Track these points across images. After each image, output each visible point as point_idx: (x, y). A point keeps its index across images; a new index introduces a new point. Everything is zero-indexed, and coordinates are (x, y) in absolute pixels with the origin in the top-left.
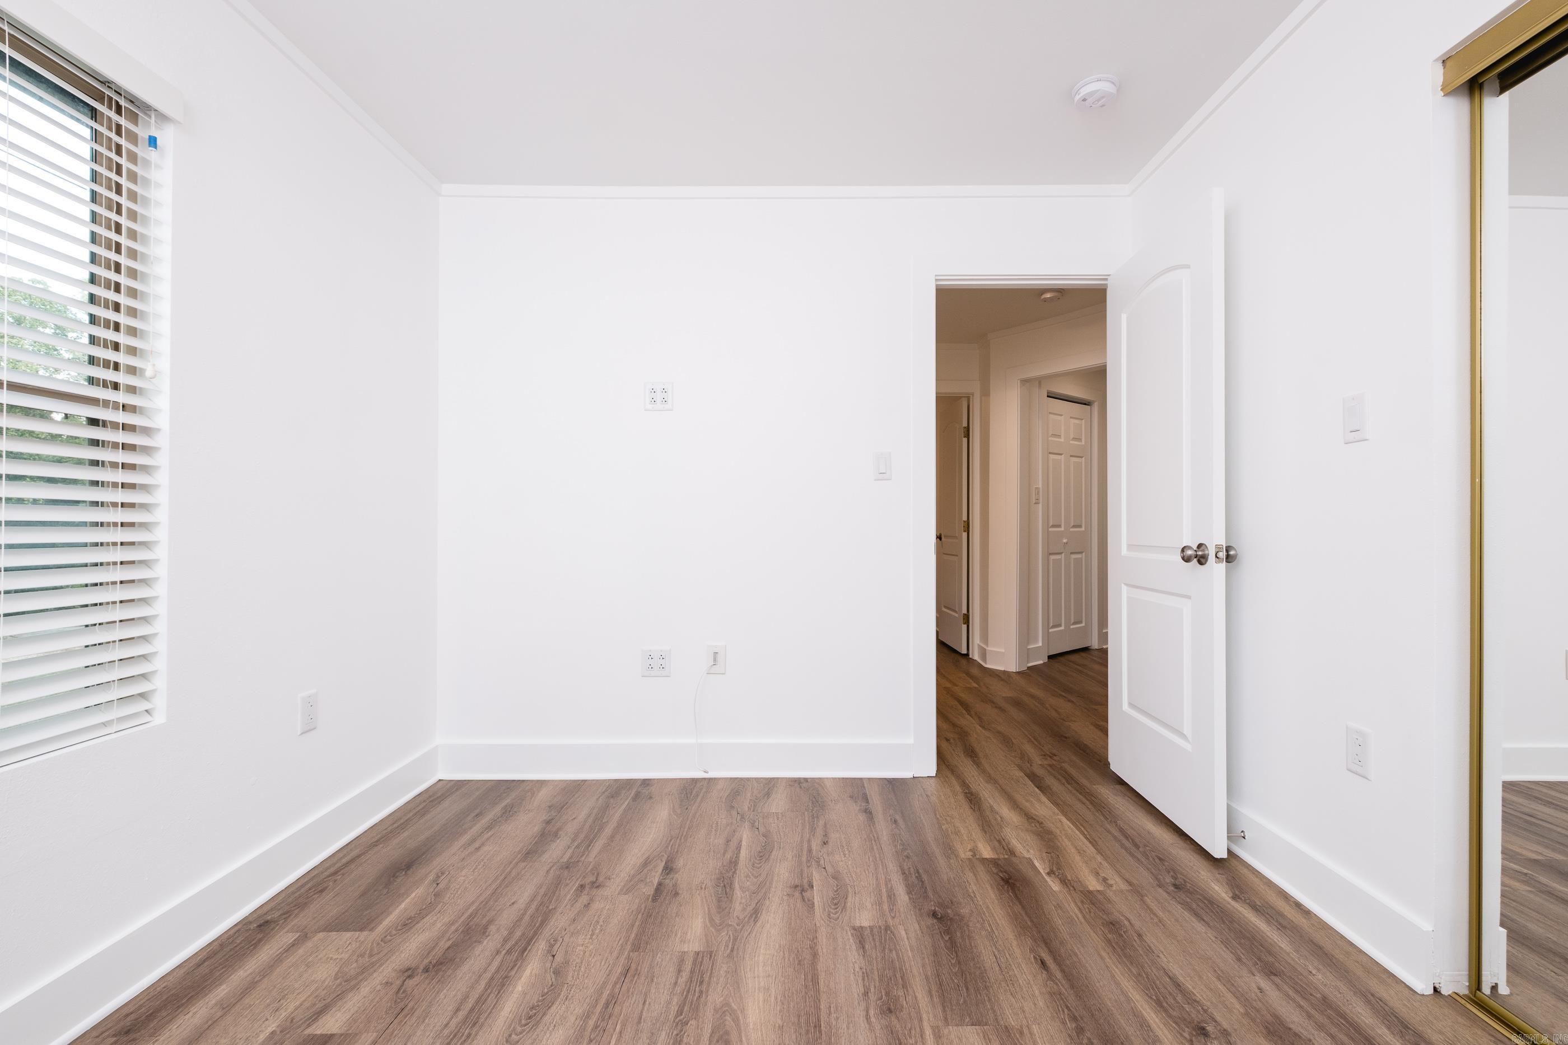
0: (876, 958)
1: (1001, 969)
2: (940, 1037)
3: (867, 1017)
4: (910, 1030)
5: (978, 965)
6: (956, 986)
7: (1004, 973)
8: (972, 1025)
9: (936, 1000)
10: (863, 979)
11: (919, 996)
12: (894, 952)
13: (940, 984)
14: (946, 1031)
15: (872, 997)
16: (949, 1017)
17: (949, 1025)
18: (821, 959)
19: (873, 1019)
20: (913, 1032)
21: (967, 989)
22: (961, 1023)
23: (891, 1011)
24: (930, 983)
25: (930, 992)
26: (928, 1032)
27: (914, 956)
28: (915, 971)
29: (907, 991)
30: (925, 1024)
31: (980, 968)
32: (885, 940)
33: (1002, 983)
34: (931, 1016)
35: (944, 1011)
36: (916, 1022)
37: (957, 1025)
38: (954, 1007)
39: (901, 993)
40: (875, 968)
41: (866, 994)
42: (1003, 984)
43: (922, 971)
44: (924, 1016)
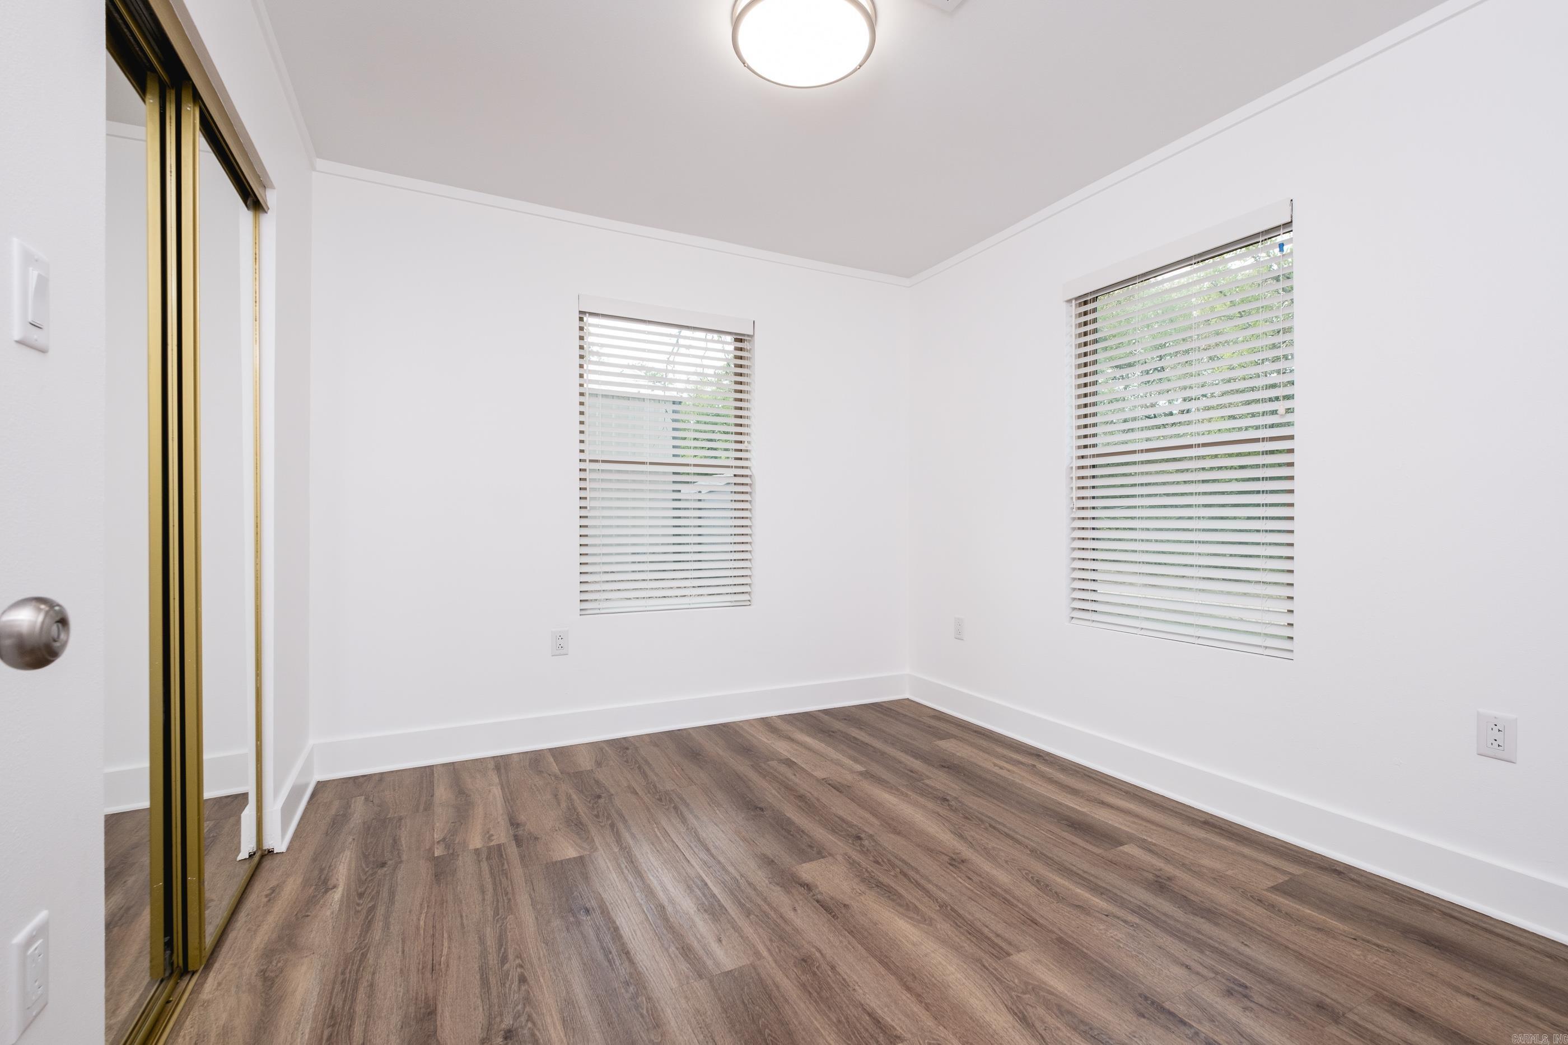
0: (848, 1006)
1: (712, 1039)
2: (755, 953)
3: (820, 951)
4: (780, 951)
5: (740, 1035)
6: (754, 1002)
7: (709, 1035)
8: (732, 970)
9: (769, 982)
10: (844, 979)
11: (786, 981)
12: (835, 1020)
13: (771, 999)
14: (751, 959)
15: (825, 966)
16: (753, 971)
17: (751, 964)
18: (899, 987)
19: (813, 950)
20: (777, 950)
21: (743, 1002)
22: (740, 970)
23: (803, 960)
24: (782, 996)
25: (778, 987)
26: (765, 953)
27: (812, 1022)
28: (802, 1005)
29: (798, 982)
30: (770, 959)
31: (736, 1033)
32: (854, 1034)
33: (710, 1022)
34: (768, 966)
35: (758, 974)
36: (778, 958)
37: (744, 966)
38: (751, 980)
39: (803, 978)
40: (842, 995)
41: (833, 968)
42: (708, 1021)
43: (795, 1006)
44: (774, 965)
